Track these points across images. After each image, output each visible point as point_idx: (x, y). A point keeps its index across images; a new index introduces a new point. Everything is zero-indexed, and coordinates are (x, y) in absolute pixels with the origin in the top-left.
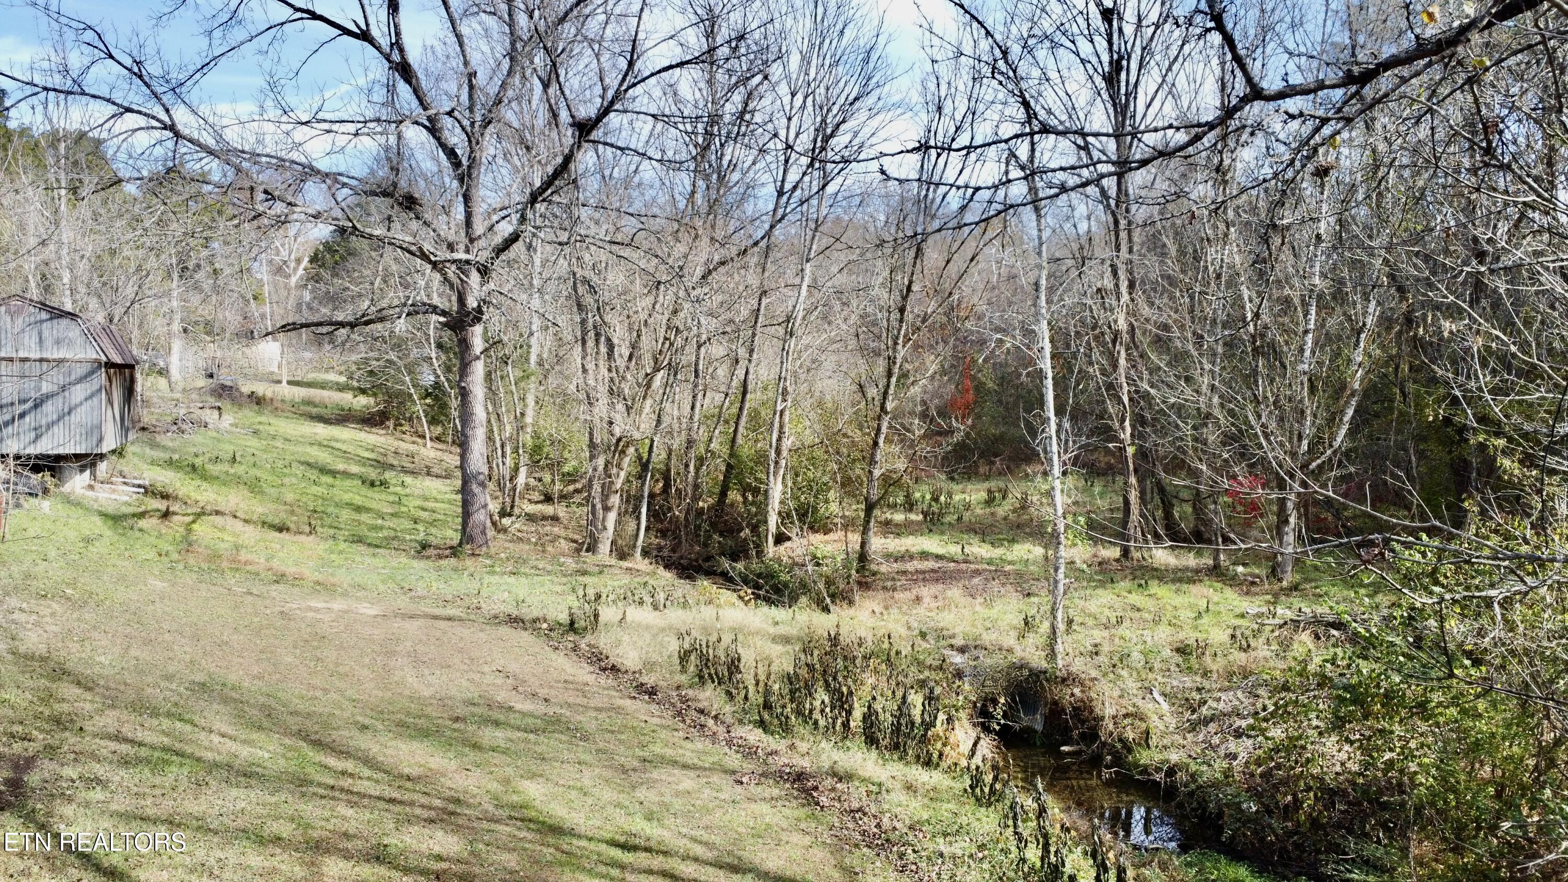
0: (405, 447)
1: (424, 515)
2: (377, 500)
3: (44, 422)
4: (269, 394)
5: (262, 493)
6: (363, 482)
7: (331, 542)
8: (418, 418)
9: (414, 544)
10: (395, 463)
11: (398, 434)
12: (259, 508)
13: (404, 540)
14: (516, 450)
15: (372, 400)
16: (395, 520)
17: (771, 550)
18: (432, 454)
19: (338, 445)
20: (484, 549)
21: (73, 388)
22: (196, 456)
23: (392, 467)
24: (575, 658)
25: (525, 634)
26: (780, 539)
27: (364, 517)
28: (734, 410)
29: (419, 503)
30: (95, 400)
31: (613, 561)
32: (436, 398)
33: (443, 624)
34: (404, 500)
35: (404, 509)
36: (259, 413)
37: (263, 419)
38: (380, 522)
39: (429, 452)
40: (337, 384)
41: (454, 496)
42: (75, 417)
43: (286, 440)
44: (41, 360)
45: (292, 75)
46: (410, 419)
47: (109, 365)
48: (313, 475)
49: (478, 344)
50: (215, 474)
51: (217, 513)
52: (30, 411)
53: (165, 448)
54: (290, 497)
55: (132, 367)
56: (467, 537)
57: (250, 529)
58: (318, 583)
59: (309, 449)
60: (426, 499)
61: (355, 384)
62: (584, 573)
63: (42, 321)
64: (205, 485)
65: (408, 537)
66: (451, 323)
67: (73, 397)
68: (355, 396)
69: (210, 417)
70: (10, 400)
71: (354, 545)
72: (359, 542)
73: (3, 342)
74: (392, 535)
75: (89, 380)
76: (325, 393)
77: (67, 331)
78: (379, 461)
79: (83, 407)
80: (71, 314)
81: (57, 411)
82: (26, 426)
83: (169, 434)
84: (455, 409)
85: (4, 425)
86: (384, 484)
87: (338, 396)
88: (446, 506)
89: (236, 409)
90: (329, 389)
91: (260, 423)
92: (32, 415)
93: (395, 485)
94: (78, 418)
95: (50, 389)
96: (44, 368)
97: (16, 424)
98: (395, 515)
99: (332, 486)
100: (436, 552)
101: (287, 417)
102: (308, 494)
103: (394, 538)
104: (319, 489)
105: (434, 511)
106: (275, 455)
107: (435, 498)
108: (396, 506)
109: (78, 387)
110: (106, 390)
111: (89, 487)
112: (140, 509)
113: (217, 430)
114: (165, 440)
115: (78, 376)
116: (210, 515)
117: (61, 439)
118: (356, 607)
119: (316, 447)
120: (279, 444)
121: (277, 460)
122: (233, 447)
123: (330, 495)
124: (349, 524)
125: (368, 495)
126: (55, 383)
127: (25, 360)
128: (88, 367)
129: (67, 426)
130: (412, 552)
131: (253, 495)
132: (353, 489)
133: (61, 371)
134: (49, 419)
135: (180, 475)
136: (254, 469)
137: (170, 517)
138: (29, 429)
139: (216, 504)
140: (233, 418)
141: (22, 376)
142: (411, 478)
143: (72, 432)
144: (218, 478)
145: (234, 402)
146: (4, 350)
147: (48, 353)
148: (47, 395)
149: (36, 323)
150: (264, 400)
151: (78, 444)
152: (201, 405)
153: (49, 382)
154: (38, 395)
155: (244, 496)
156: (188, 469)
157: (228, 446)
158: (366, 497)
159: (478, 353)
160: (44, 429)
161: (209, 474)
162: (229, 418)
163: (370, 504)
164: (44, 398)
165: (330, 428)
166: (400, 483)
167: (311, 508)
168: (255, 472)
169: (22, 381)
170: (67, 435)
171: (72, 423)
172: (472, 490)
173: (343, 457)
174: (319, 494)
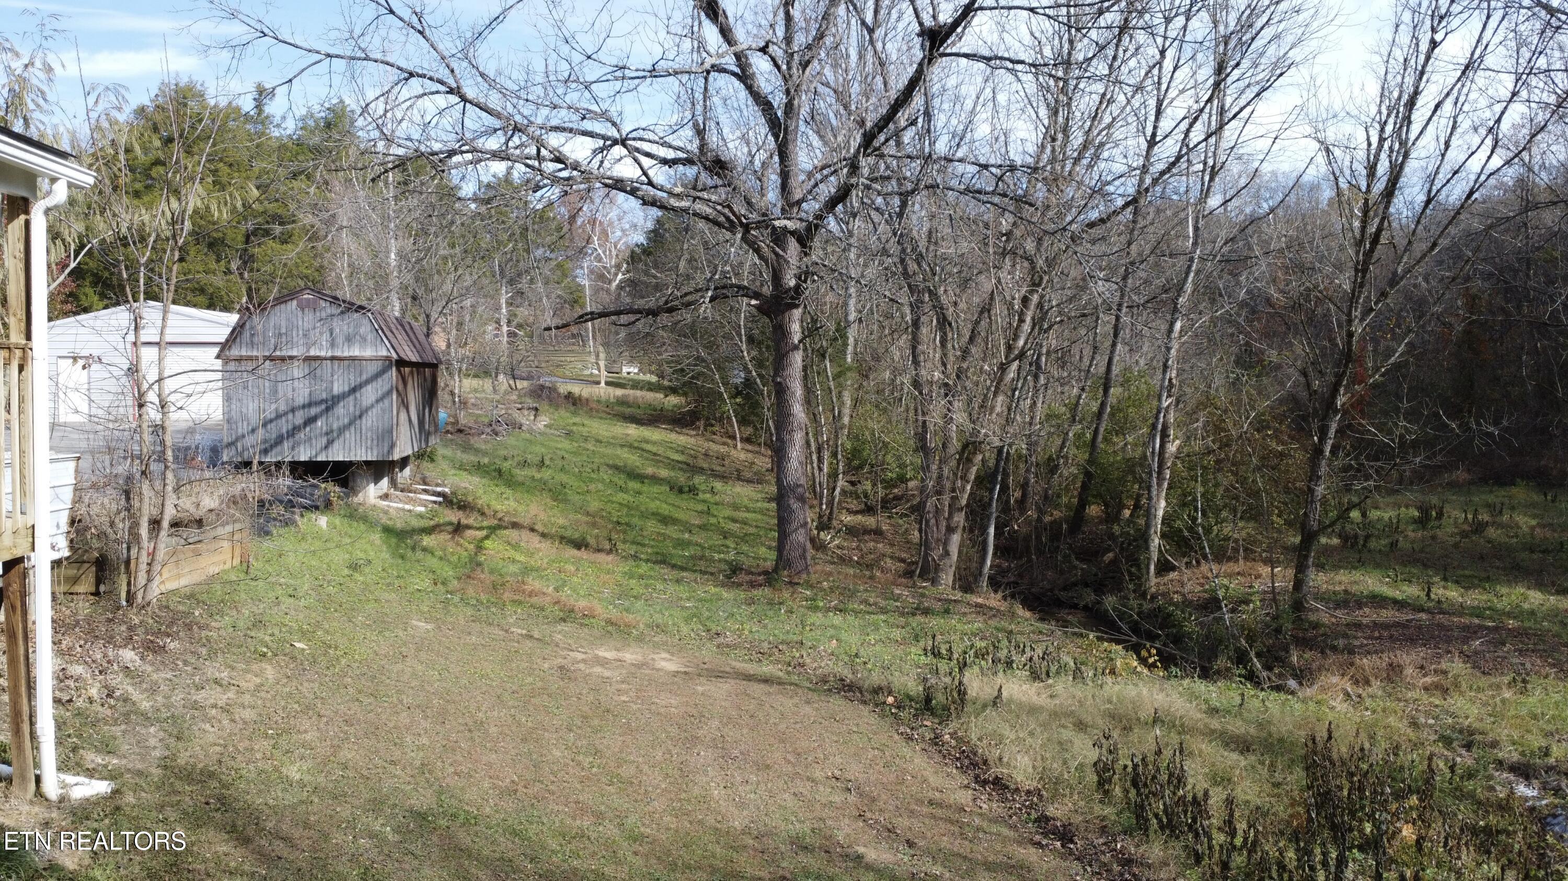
0: (716, 448)
1: (735, 527)
2: (685, 509)
3: (335, 426)
4: (586, 395)
5: (566, 501)
6: (671, 489)
7: (631, 562)
8: (729, 418)
9: (723, 566)
10: (705, 466)
11: (708, 434)
12: (559, 520)
13: (712, 560)
14: (834, 455)
15: (683, 400)
16: (704, 534)
17: (1153, 582)
18: (743, 456)
19: (649, 447)
20: (804, 576)
21: (363, 390)
22: (506, 459)
23: (701, 470)
24: (938, 758)
25: (865, 710)
26: (1164, 567)
27: (672, 531)
28: (1095, 406)
29: (728, 512)
30: (386, 402)
31: (958, 595)
32: (747, 397)
33: (758, 689)
34: (714, 510)
35: (713, 520)
36: (575, 413)
37: (577, 420)
38: (686, 536)
39: (740, 453)
40: (649, 383)
41: (766, 505)
42: (367, 422)
43: (599, 441)
44: (333, 358)
45: (588, 26)
46: (720, 420)
47: (401, 363)
48: (620, 480)
49: (796, 330)
50: (520, 479)
51: (515, 525)
52: (321, 414)
53: (477, 451)
54: (594, 505)
55: (434, 366)
56: (783, 562)
57: (545, 545)
58: (609, 622)
59: (619, 451)
60: (736, 507)
61: (666, 383)
62: (926, 612)
63: (332, 317)
64: (509, 492)
65: (716, 556)
66: (765, 307)
67: (364, 398)
68: (666, 396)
69: (526, 419)
70: (301, 403)
71: (657, 567)
72: (663, 562)
73: (295, 340)
74: (699, 553)
75: (380, 380)
76: (638, 393)
77: (357, 326)
78: (688, 465)
79: (374, 410)
80: (361, 307)
81: (348, 414)
82: (318, 431)
83: (484, 436)
84: (769, 409)
85: (295, 429)
86: (693, 490)
87: (650, 396)
88: (759, 517)
89: (551, 410)
90: (641, 389)
91: (574, 424)
92: (324, 418)
93: (704, 492)
94: (370, 422)
95: (341, 390)
96: (336, 367)
97: (308, 429)
98: (703, 527)
99: (639, 493)
100: (748, 578)
101: (601, 418)
102: (613, 502)
103: (702, 558)
104: (625, 496)
105: (745, 523)
106: (585, 458)
107: (746, 507)
108: (705, 516)
109: (369, 387)
110: (397, 391)
111: (386, 497)
112: (432, 523)
113: (531, 431)
114: (479, 442)
115: (369, 375)
116: (506, 528)
117: (353, 444)
118: (653, 659)
119: (626, 449)
120: (590, 446)
121: (586, 464)
122: (543, 449)
123: (637, 503)
124: (653, 539)
125: (676, 504)
126: (346, 383)
127: (317, 358)
128: (378, 366)
129: (358, 432)
130: (721, 577)
131: (556, 503)
132: (660, 496)
133: (352, 370)
134: (341, 424)
135: (485, 481)
136: (562, 474)
137: (463, 532)
138: (321, 434)
139: (515, 516)
140: (548, 419)
141: (314, 376)
142: (721, 484)
143: (364, 437)
144: (523, 484)
145: (551, 403)
146: (295, 348)
147: (339, 351)
148: (338, 396)
149: (326, 319)
150: (580, 400)
151: (369, 451)
152: (520, 406)
153: (341, 382)
154: (329, 396)
155: (546, 505)
156: (495, 474)
157: (538, 449)
158: (674, 505)
159: (796, 342)
160: (335, 434)
161: (515, 479)
162: (545, 419)
163: (678, 515)
164: (336, 400)
165: (642, 428)
166: (709, 489)
167: (615, 519)
168: (562, 478)
169: (313, 382)
170: (358, 441)
171: (363, 427)
172: (789, 505)
173: (652, 460)
174: (625, 502)
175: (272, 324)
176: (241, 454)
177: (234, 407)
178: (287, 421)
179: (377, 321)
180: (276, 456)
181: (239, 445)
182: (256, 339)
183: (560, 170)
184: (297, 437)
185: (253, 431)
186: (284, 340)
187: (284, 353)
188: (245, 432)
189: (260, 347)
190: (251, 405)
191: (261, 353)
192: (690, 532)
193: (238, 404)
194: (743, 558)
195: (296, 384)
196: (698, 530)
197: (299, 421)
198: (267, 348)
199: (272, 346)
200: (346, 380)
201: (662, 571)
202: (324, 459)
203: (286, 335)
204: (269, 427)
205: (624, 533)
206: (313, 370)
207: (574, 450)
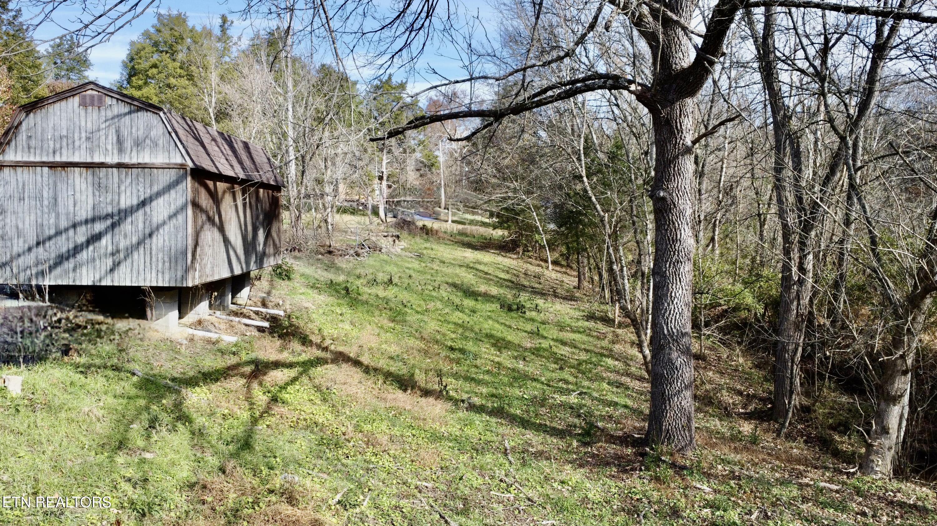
0: (533, 269)
1: (566, 351)
2: (516, 330)
3: (122, 246)
4: (436, 228)
5: (404, 322)
6: (502, 306)
8: (542, 246)
10: (526, 283)
11: (526, 258)
12: (391, 347)
15: (506, 233)
16: (539, 362)
18: (554, 275)
19: (481, 267)
20: (690, 454)
21: (154, 203)
23: (523, 288)
27: (506, 359)
29: (554, 333)
30: (180, 217)
34: (542, 330)
35: (545, 344)
36: (427, 240)
37: (428, 245)
38: (521, 365)
39: (551, 273)
42: (158, 241)
43: (443, 262)
44: (119, 166)
46: (536, 247)
47: (197, 173)
48: (457, 298)
49: (689, 129)
50: (364, 297)
51: (339, 358)
52: (106, 231)
53: (338, 269)
54: (432, 326)
59: (458, 270)
60: (562, 327)
63: (120, 116)
65: (559, 398)
66: (649, 95)
67: (154, 213)
68: (494, 230)
69: (385, 243)
70: (84, 218)
71: (493, 421)
72: (499, 413)
73: (77, 143)
74: (539, 395)
75: (173, 192)
76: (474, 228)
77: (149, 128)
78: (513, 282)
79: (166, 227)
80: (154, 106)
81: (137, 231)
82: (103, 251)
83: (347, 257)
84: (610, 236)
85: (77, 250)
86: (520, 308)
87: (482, 230)
88: (585, 338)
89: (410, 238)
90: (475, 225)
91: (426, 248)
92: (109, 236)
93: (530, 310)
94: (161, 241)
95: (129, 203)
96: (123, 176)
97: (91, 248)
98: (536, 352)
99: (474, 311)
101: (446, 244)
102: (449, 323)
103: (542, 403)
104: (460, 315)
105: (573, 345)
106: (429, 277)
107: (569, 325)
108: (536, 337)
109: (161, 200)
110: (196, 205)
111: (198, 324)
112: (231, 361)
113: (388, 254)
114: (341, 262)
115: (161, 187)
116: (325, 362)
117: (142, 267)
119: (464, 269)
120: (435, 267)
121: (429, 282)
122: (395, 269)
123: (471, 323)
124: (488, 372)
125: (507, 323)
126: (135, 195)
127: (102, 165)
128: (172, 175)
129: (148, 253)
130: (575, 444)
131: (392, 325)
132: (493, 315)
133: (141, 180)
134: (128, 243)
135: (331, 300)
136: (405, 292)
137: (265, 374)
138: (106, 255)
139: (345, 343)
140: (405, 244)
141: (98, 186)
142: (543, 301)
143: (154, 259)
144: (367, 303)
145: (410, 232)
146: (77, 153)
147: (127, 156)
148: (126, 210)
149: (112, 119)
150: (432, 231)
151: (160, 275)
152: (386, 234)
153: (128, 193)
154: (115, 210)
155: (382, 327)
156: (343, 292)
157: (389, 268)
158: (505, 325)
159: (689, 143)
160: (122, 255)
161: (360, 298)
162: (403, 243)
163: (511, 337)
164: (123, 214)
165: (476, 252)
166: (534, 306)
167: (450, 343)
168: (405, 296)
169: (97, 193)
170: (148, 264)
171: (154, 248)
172: (670, 360)
173: (484, 278)
174: (460, 322)
175: (51, 125)
176: (16, 277)
177: (8, 221)
178: (68, 239)
179: (170, 121)
180: (56, 279)
181: (14, 265)
182: (33, 143)
184: (79, 257)
185: (30, 249)
186: (64, 144)
187: (64, 159)
188: (21, 251)
189: (38, 152)
190: (27, 219)
191: (38, 159)
192: (524, 359)
193: (14, 219)
194: (587, 401)
195: (78, 195)
196: (533, 357)
197: (81, 238)
198: (45, 153)
199: (51, 151)
200: (135, 191)
201: (501, 430)
202: (109, 283)
203: (67, 137)
204: (47, 244)
205: (458, 363)
206: (96, 179)
207: (421, 269)
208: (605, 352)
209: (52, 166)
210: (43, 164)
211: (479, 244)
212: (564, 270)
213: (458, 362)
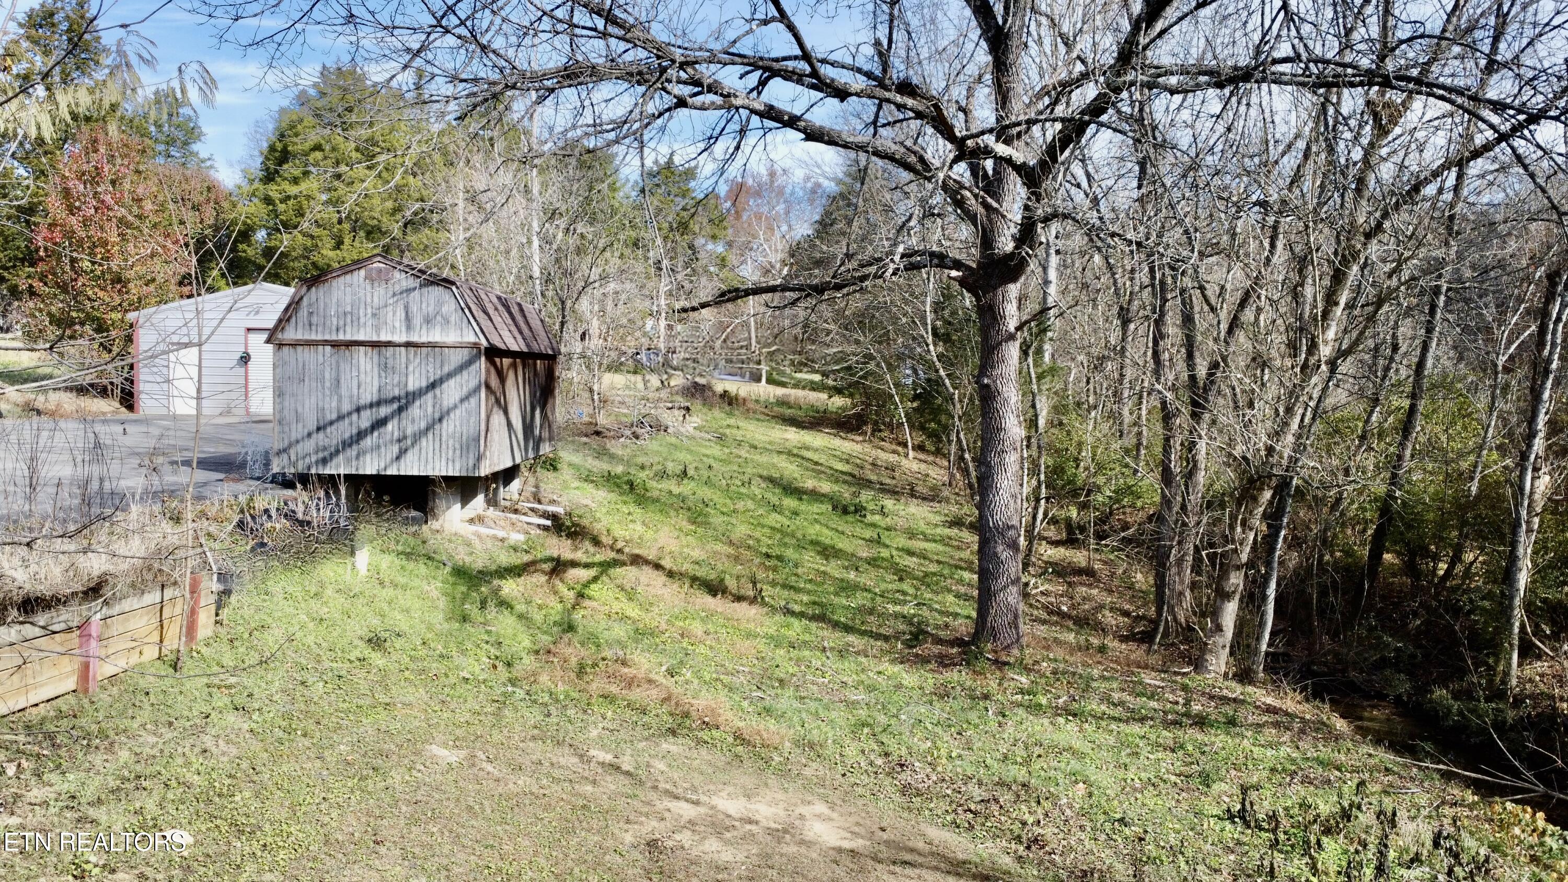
0: (885, 457)
1: (912, 563)
2: (851, 537)
3: (409, 432)
4: (743, 393)
5: (706, 524)
6: (835, 508)
7: (780, 618)
8: (900, 423)
9: (901, 626)
10: (874, 478)
11: (876, 440)
12: (694, 552)
13: (885, 615)
15: (849, 401)
16: (873, 573)
18: (915, 466)
19: (809, 455)
20: (1015, 652)
21: (445, 386)
22: (643, 467)
23: (867, 484)
27: (834, 568)
29: (902, 541)
30: (473, 401)
32: (929, 400)
34: (885, 538)
35: (885, 553)
36: (730, 414)
37: (732, 421)
38: (852, 575)
39: (912, 463)
40: (812, 382)
42: (449, 427)
43: (754, 447)
44: (408, 345)
46: (890, 426)
47: (493, 353)
48: (774, 496)
49: (1012, 315)
50: (655, 494)
51: (637, 560)
52: (392, 415)
53: (612, 457)
54: (741, 530)
55: (551, 357)
58: (740, 737)
59: (776, 459)
60: (912, 535)
61: (830, 382)
63: (409, 291)
64: (638, 511)
65: (891, 608)
66: (970, 281)
67: (445, 396)
68: (830, 397)
69: (671, 418)
70: (368, 401)
71: (813, 625)
72: (820, 618)
73: (362, 320)
74: (869, 604)
75: (465, 373)
76: (800, 393)
77: (440, 304)
78: (854, 476)
79: (458, 412)
80: (446, 280)
81: (426, 416)
82: (388, 437)
83: (622, 440)
84: (960, 418)
85: (361, 435)
86: (859, 510)
87: (813, 396)
88: (941, 548)
89: (705, 410)
90: (804, 388)
91: (729, 426)
92: (396, 421)
93: (873, 513)
94: (452, 427)
95: (417, 385)
96: (412, 356)
97: (376, 434)
98: (873, 562)
99: (796, 513)
100: (937, 649)
101: (758, 420)
102: (763, 526)
103: (871, 611)
104: (778, 517)
105: (923, 556)
106: (736, 468)
107: (923, 533)
108: (875, 546)
109: (452, 382)
110: (488, 387)
111: (478, 520)
112: (527, 558)
113: (677, 435)
114: (615, 447)
115: (452, 368)
116: (623, 564)
117: (430, 455)
118: (802, 817)
119: (784, 457)
120: (743, 453)
121: (736, 475)
122: (689, 457)
123: (793, 527)
124: (811, 581)
125: (840, 528)
126: (424, 376)
127: (389, 344)
128: (464, 355)
129: (437, 439)
130: (899, 646)
131: (693, 527)
132: (821, 518)
133: (431, 359)
134: (416, 428)
135: (613, 496)
136: (705, 488)
137: (565, 572)
138: (392, 442)
139: (639, 546)
140: (699, 420)
141: (384, 367)
142: (892, 502)
143: (444, 446)
144: (657, 500)
145: (705, 402)
146: (362, 331)
147: (416, 335)
148: (414, 393)
149: (401, 293)
150: (737, 399)
151: (450, 463)
152: (670, 405)
153: (417, 375)
154: (403, 393)
155: (681, 530)
156: (626, 487)
157: (682, 456)
158: (837, 531)
159: (1012, 330)
160: (409, 442)
161: (649, 494)
162: (695, 420)
163: (842, 544)
164: (411, 397)
165: (802, 432)
166: (879, 508)
167: (764, 550)
168: (706, 493)
169: (383, 374)
170: (437, 451)
171: (444, 434)
172: (995, 554)
173: (813, 470)
174: (778, 526)
175: (334, 300)
176: (295, 465)
177: (287, 404)
178: (351, 424)
179: (462, 296)
180: (337, 467)
181: (292, 452)
182: (314, 319)
183: (695, 95)
184: (362, 443)
185: (309, 435)
186: (349, 320)
187: (348, 337)
188: (299, 437)
189: (320, 329)
190: (307, 402)
191: (320, 337)
192: (857, 569)
193: (292, 401)
194: (925, 612)
195: (362, 376)
196: (867, 566)
197: (365, 423)
198: (327, 331)
199: (334, 328)
200: (424, 372)
201: (820, 633)
202: (395, 473)
203: (351, 313)
204: (328, 430)
205: (774, 571)
206: (383, 359)
207: (724, 457)
208: (963, 565)
209: (335, 345)
210: (325, 343)
211: (806, 419)
212: (931, 458)
213: (775, 569)
